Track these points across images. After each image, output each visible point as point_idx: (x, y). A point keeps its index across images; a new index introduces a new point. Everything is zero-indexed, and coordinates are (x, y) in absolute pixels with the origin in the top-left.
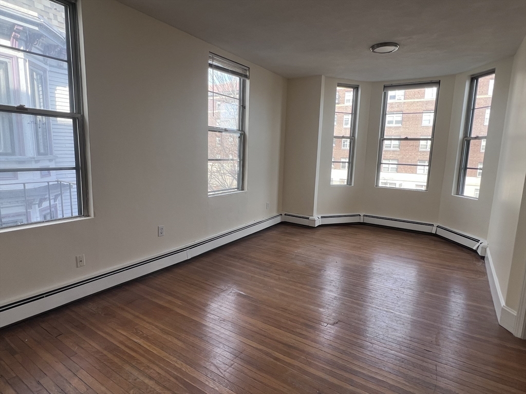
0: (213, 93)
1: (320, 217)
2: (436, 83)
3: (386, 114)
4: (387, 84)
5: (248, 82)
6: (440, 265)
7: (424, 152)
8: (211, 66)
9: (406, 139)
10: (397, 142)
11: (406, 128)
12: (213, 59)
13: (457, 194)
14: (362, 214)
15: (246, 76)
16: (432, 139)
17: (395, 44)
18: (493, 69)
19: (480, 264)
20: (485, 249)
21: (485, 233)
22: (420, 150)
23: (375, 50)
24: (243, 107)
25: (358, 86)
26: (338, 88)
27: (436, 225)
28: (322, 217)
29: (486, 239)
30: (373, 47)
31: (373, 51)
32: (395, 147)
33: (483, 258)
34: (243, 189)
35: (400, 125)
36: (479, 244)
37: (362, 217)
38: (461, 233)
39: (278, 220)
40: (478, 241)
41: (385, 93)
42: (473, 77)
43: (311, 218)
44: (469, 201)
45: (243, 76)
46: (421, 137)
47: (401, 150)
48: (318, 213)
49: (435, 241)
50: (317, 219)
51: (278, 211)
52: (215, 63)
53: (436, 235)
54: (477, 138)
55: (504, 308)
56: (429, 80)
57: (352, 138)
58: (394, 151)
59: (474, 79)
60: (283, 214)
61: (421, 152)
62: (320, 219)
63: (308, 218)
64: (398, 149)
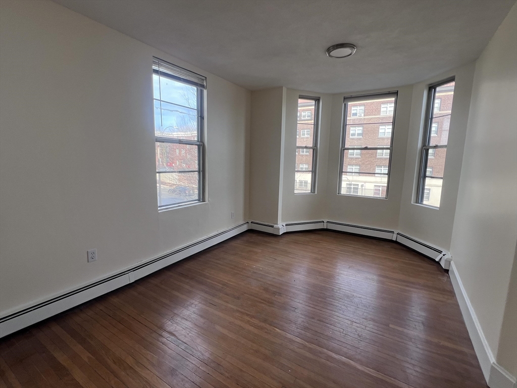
0: (161, 101)
1: (284, 225)
2: (395, 94)
3: (346, 125)
4: (347, 95)
5: (205, 92)
6: (404, 281)
7: (381, 158)
8: (157, 72)
9: (366, 148)
10: (359, 151)
11: (366, 139)
12: (159, 65)
13: (417, 202)
14: (325, 221)
15: (203, 86)
16: (391, 149)
17: (351, 46)
18: (452, 77)
19: (445, 279)
20: (448, 262)
21: (448, 244)
22: (378, 157)
23: (332, 54)
24: (201, 118)
25: (320, 98)
26: (300, 101)
27: (396, 232)
28: (287, 225)
29: (449, 250)
30: (329, 50)
31: (330, 56)
32: (357, 155)
33: (447, 271)
34: (204, 201)
35: (361, 137)
36: (441, 255)
37: (325, 224)
38: (423, 242)
39: (244, 228)
40: (440, 252)
41: (345, 105)
42: (430, 86)
43: (275, 226)
44: (430, 210)
45: (200, 86)
46: (378, 147)
47: (362, 157)
48: (283, 220)
49: (395, 249)
50: (281, 227)
51: (244, 219)
52: (162, 69)
53: (396, 242)
54: (436, 147)
55: (494, 365)
56: (387, 91)
57: (315, 149)
58: (356, 158)
59: (432, 88)
60: (250, 222)
61: (378, 159)
62: (285, 227)
63: (273, 227)
64: (359, 156)
